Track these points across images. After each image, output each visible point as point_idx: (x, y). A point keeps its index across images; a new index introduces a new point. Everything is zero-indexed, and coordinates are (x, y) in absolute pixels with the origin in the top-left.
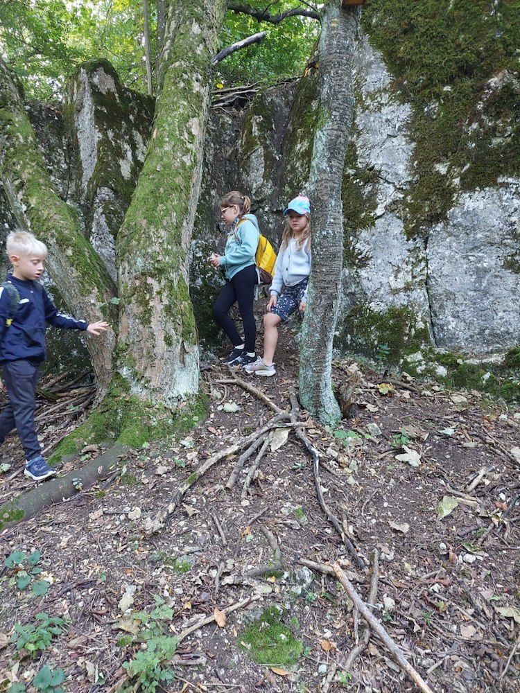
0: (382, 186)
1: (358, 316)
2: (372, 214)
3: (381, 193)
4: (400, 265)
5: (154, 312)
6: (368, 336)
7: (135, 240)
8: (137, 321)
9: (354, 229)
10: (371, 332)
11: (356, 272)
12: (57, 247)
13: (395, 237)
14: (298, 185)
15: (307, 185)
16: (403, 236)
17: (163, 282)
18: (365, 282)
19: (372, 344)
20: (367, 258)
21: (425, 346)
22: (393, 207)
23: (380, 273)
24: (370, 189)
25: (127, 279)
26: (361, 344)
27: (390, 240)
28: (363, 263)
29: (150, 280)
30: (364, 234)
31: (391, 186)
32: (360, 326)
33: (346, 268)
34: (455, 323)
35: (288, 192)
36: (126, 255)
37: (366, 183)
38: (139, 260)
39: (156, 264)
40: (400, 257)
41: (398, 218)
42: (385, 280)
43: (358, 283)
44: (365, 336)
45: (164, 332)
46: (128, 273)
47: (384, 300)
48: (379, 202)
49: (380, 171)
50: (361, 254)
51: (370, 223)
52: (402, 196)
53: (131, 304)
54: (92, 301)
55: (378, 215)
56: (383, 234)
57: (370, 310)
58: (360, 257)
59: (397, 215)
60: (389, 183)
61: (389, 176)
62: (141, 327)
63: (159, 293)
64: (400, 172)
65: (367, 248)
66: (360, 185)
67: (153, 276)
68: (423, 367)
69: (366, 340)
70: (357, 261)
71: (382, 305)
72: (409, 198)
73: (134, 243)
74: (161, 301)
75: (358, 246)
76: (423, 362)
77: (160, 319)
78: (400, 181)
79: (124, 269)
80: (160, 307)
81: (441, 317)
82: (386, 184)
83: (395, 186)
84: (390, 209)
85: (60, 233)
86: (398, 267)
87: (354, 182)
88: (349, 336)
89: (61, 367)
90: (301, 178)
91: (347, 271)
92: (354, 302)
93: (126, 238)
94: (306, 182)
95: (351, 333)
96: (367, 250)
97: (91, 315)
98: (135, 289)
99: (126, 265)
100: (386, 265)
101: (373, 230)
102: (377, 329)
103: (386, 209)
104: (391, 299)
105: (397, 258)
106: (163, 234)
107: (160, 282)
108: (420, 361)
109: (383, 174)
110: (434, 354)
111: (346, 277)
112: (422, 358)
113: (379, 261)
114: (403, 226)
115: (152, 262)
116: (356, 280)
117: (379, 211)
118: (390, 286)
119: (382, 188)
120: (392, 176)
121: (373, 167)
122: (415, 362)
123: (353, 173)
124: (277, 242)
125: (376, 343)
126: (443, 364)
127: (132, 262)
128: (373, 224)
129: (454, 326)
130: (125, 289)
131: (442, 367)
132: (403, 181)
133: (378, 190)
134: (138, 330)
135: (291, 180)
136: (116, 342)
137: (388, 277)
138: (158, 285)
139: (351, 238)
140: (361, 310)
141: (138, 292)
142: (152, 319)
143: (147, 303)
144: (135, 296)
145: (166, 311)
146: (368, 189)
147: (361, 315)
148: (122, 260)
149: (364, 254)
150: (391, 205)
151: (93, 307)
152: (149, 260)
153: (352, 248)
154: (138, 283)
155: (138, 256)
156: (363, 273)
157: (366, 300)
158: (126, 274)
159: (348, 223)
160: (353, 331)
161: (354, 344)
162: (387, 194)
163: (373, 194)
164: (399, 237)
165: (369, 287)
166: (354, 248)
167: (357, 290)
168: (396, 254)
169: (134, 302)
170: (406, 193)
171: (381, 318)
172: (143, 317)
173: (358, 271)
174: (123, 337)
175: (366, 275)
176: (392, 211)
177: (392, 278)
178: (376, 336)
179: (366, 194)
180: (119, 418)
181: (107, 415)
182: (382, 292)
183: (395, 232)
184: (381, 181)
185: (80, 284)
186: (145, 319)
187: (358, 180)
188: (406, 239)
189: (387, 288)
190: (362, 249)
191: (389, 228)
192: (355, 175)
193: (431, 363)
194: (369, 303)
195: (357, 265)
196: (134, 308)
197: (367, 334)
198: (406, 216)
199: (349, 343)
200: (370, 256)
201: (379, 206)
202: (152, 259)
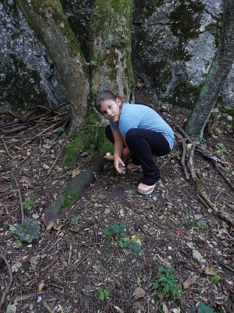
0: (205, 15)
1: (183, 87)
2: (197, 31)
3: (203, 18)
4: (209, 61)
5: (119, 72)
6: (189, 98)
7: (107, 22)
8: (107, 77)
9: (186, 38)
10: (190, 96)
11: (183, 63)
12: (52, 20)
13: (209, 45)
14: (152, 8)
15: (158, 9)
16: (214, 45)
17: (125, 53)
18: (188, 69)
19: (191, 102)
20: (191, 56)
21: (220, 105)
22: (210, 27)
23: (197, 65)
24: (197, 16)
25: (100, 49)
26: (184, 102)
27: (206, 46)
28: (188, 58)
29: (117, 51)
30: (191, 42)
31: (210, 15)
32: (184, 93)
33: (178, 60)
34: (232, 94)
35: (145, 12)
36: (100, 32)
37: (195, 12)
38: (110, 36)
39: (121, 40)
40: (210, 57)
41: (213, 34)
42: (199, 69)
43: (184, 69)
44: (186, 98)
45: (123, 85)
46: (102, 44)
47: (198, 80)
48: (201, 24)
49: (205, 5)
50: (188, 53)
51: (196, 35)
52: (216, 22)
53: (103, 66)
54: (78, 62)
55: (201, 31)
56: (202, 43)
57: (190, 85)
58: (187, 55)
59: (212, 32)
60: (208, 13)
61: (210, 9)
62: (109, 81)
63: (122, 60)
64: (217, 7)
65: (192, 50)
66: (192, 12)
67: (119, 48)
68: (220, 116)
69: (187, 100)
70: (185, 57)
71: (197, 82)
72: (220, 23)
73: (107, 23)
74: (123, 66)
75: (187, 48)
76: (220, 113)
77: (122, 77)
78: (215, 13)
79: (98, 41)
80: (122, 69)
81: (225, 91)
82: (206, 14)
83: (212, 16)
84: (208, 29)
85: (55, 10)
86: (208, 62)
87: (188, 10)
88: (177, 98)
89: (26, 105)
90: (154, 4)
91: (178, 62)
92: (180, 79)
93: (99, 20)
94: (158, 7)
95: (178, 96)
96: (191, 51)
97: (77, 71)
98: (107, 55)
99: (100, 39)
100: (202, 60)
101: (197, 40)
102: (194, 95)
103: (206, 28)
104: (202, 79)
105: (208, 57)
106: (124, 20)
107: (122, 52)
108: (218, 113)
109: (206, 7)
110: (225, 109)
111: (177, 65)
112: (218, 111)
113: (198, 58)
114: (214, 39)
115: (119, 38)
116: (183, 67)
117: (202, 29)
118: (202, 72)
119: (204, 16)
120: (211, 9)
121: (201, 2)
122: (216, 113)
123: (188, 4)
124: (136, 42)
125: (193, 102)
126: (230, 115)
127: (104, 37)
128: (198, 36)
129: (232, 96)
130: (99, 55)
131: (230, 116)
132: (217, 13)
133: (201, 17)
134: (107, 83)
135: (148, 5)
136: (91, 90)
137: (202, 68)
138: (121, 54)
139: (183, 43)
140: (185, 84)
141: (108, 58)
142: (117, 77)
143: (114, 66)
144: (106, 60)
145: (125, 72)
146: (196, 15)
147: (185, 87)
148: (97, 35)
149: (189, 53)
150: (209, 26)
151: (78, 65)
152: (117, 37)
153: (183, 49)
154: (108, 52)
155: (110, 33)
156: (187, 64)
157: (187, 79)
158: (100, 45)
159: (182, 35)
160: (179, 95)
161: (180, 102)
162: (207, 20)
163: (198, 19)
164: (212, 45)
165: (190, 72)
166: (184, 49)
167: (183, 73)
168: (208, 55)
169: (105, 64)
170: (218, 20)
171: (196, 89)
172: (112, 75)
173: (185, 62)
174: (95, 87)
175: (189, 65)
176: (209, 30)
177: (204, 68)
178: (193, 98)
179: (194, 18)
180: (96, 137)
181: (89, 134)
182: (197, 75)
183: (210, 42)
184: (204, 12)
185: (70, 49)
186: (113, 77)
187: (191, 9)
188: (215, 47)
189: (200, 73)
190: (189, 50)
191: (206, 40)
192: (189, 6)
193: (224, 114)
194: (190, 81)
195: (184, 59)
196: (105, 68)
197: (188, 97)
198: (218, 33)
199: (177, 101)
200: (193, 54)
201: (202, 26)
202: (119, 36)
